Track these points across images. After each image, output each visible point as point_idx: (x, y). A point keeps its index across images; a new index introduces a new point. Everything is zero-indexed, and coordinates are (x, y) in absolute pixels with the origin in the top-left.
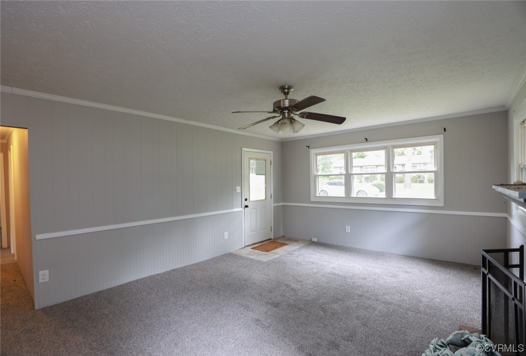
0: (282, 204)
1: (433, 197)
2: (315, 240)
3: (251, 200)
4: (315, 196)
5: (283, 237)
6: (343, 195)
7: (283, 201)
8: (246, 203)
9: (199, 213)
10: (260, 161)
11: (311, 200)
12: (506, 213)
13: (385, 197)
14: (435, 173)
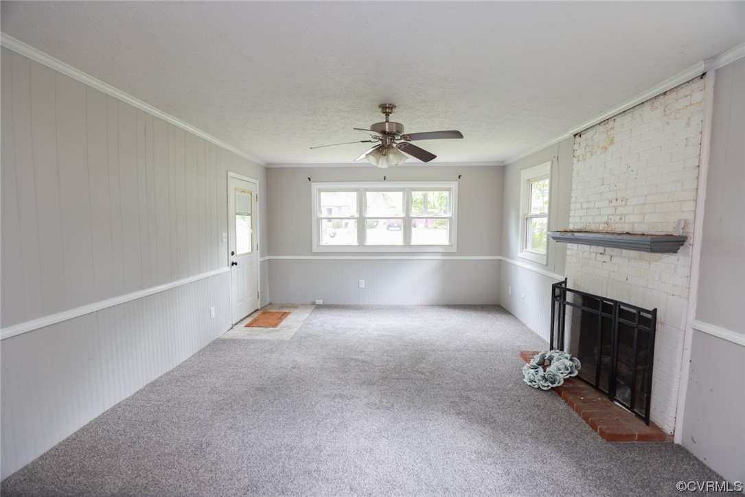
0: (268, 258)
1: (446, 243)
2: (319, 302)
3: (238, 253)
4: (318, 246)
5: (270, 304)
6: (356, 243)
7: (269, 255)
8: (233, 259)
9: (178, 278)
10: (245, 194)
11: (313, 251)
12: (501, 255)
13: (401, 243)
14: (450, 219)
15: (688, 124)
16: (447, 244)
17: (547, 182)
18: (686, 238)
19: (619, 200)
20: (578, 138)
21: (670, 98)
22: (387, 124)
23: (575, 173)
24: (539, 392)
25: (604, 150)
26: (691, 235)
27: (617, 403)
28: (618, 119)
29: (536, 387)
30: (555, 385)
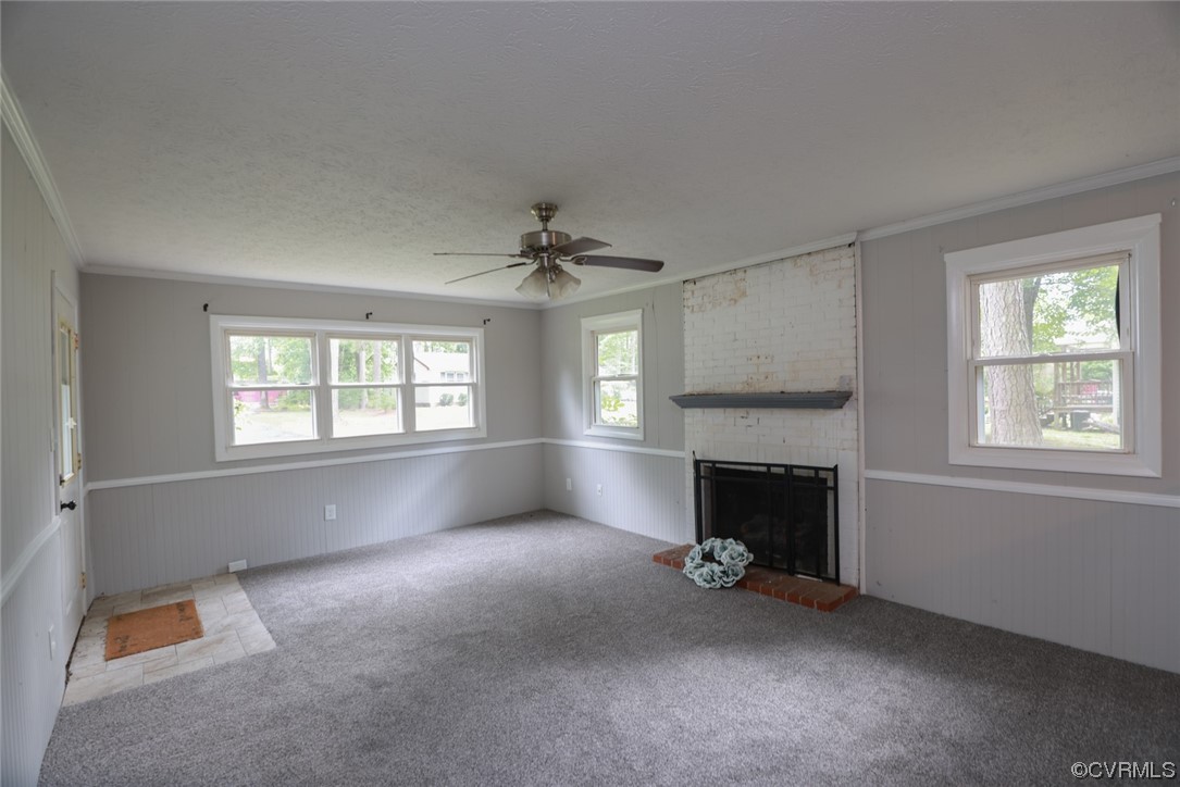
2: (238, 565)
4: (230, 448)
5: (102, 598)
7: (90, 479)
11: (218, 460)
12: (542, 436)
13: (401, 430)
14: (473, 386)
15: (839, 286)
16: (471, 425)
17: (634, 335)
18: (851, 393)
19: (762, 359)
20: (689, 286)
21: (816, 259)
22: (544, 234)
23: (687, 326)
24: (724, 593)
25: (733, 302)
26: (855, 390)
27: (800, 576)
28: (750, 272)
29: (718, 586)
30: (738, 578)
